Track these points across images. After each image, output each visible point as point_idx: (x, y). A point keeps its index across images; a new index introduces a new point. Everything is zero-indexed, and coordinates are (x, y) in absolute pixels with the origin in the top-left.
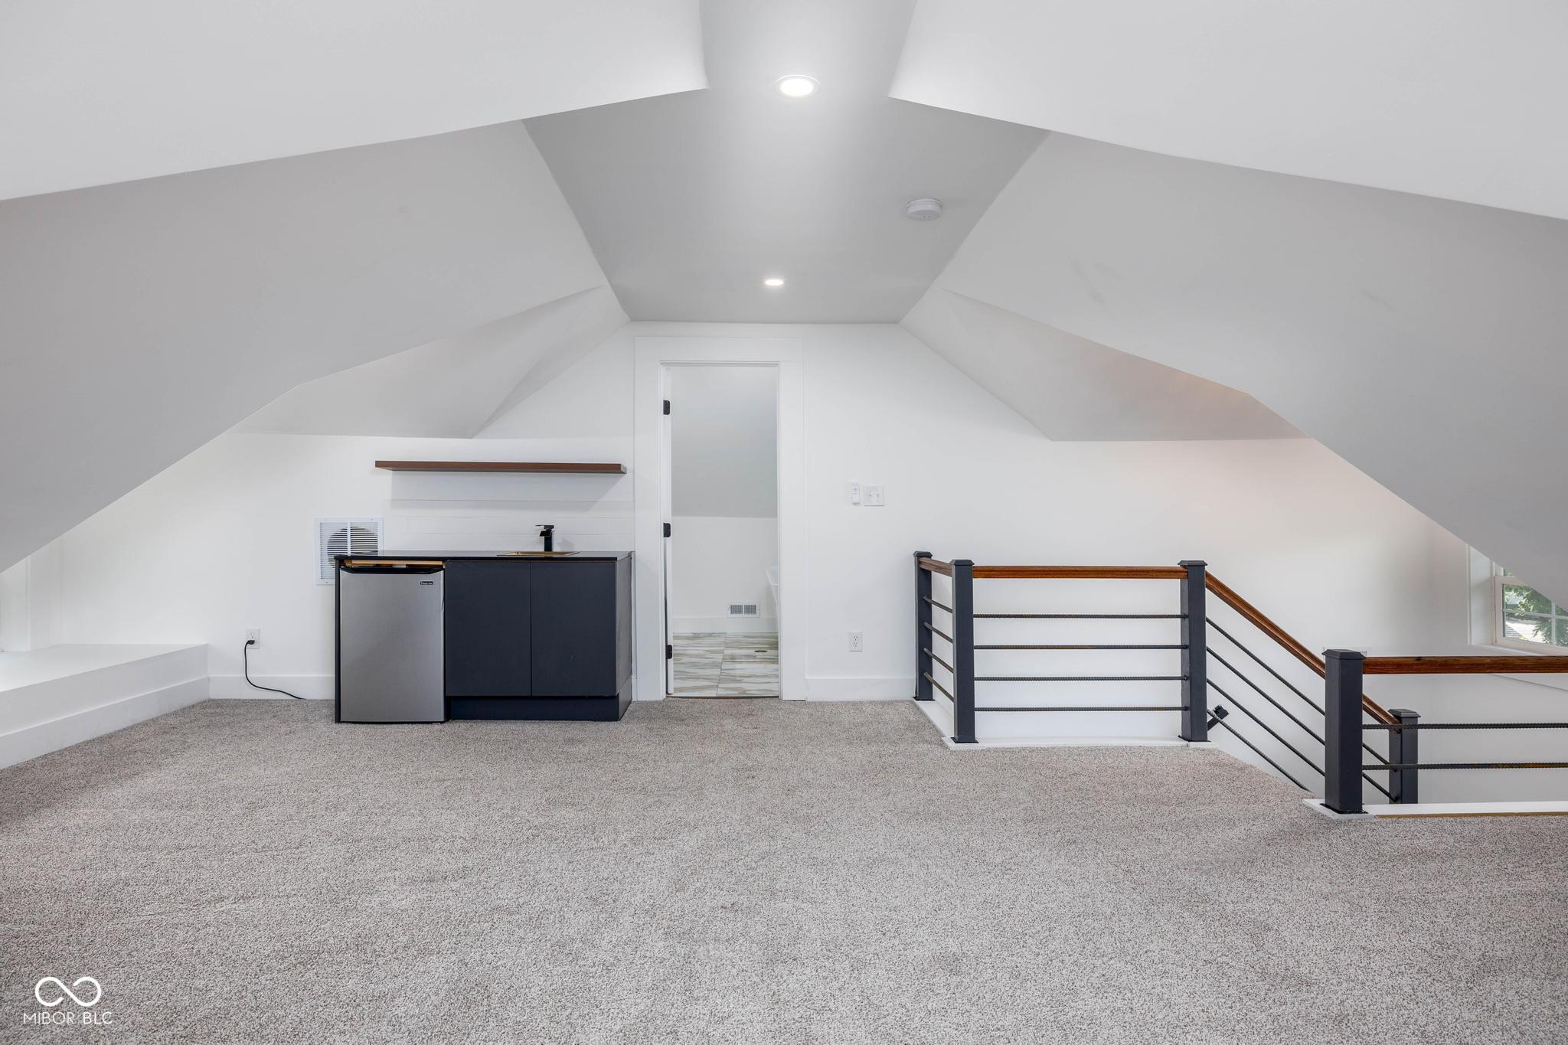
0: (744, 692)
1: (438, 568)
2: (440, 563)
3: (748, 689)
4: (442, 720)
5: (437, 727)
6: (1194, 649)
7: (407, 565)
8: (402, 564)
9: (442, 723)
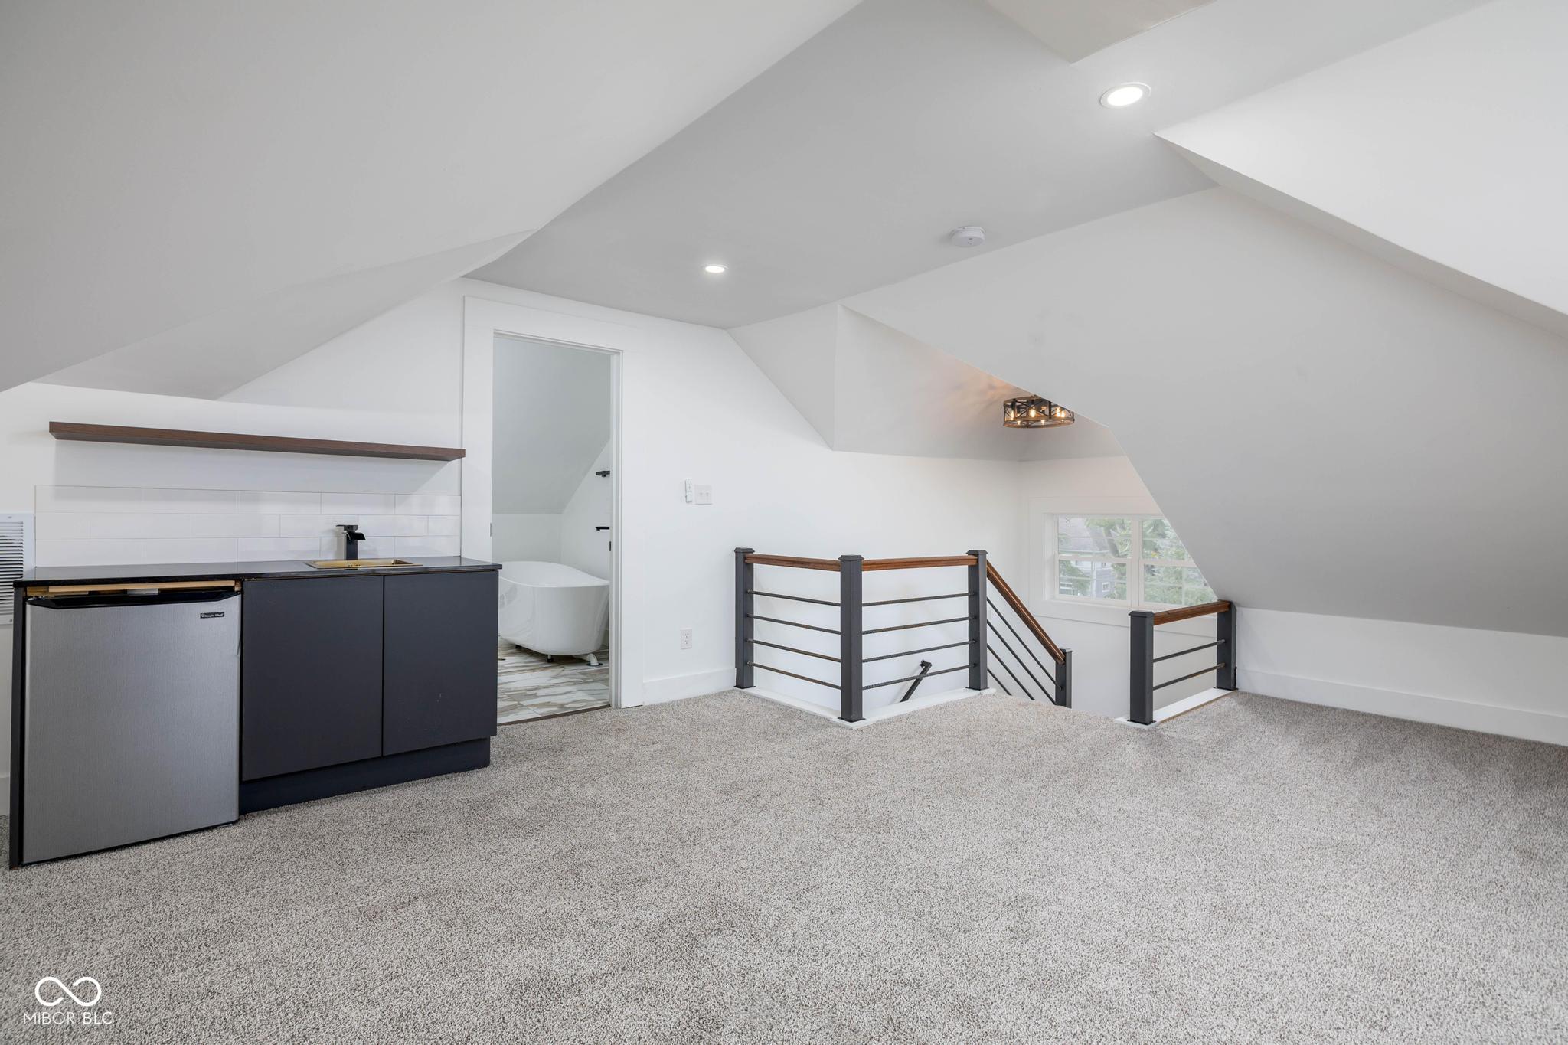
0: (562, 706)
1: (228, 592)
2: (231, 583)
3: (565, 702)
4: (235, 817)
5: (233, 831)
6: (975, 618)
7: (159, 589)
8: (153, 589)
9: (234, 823)
